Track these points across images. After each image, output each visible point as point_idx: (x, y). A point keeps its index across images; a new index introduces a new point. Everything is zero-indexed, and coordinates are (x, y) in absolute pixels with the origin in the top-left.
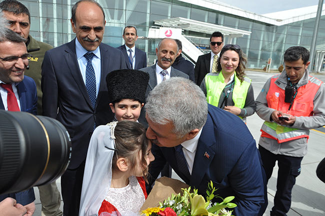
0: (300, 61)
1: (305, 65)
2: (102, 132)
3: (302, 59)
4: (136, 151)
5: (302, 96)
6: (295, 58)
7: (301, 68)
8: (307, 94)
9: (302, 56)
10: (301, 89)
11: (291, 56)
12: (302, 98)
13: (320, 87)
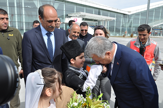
0: (146, 31)
1: (148, 33)
2: (33, 76)
3: (147, 30)
4: (56, 83)
5: (148, 51)
6: (143, 30)
7: (146, 35)
8: (150, 50)
9: (147, 29)
10: (147, 47)
11: (141, 29)
12: (148, 52)
13: (156, 46)
